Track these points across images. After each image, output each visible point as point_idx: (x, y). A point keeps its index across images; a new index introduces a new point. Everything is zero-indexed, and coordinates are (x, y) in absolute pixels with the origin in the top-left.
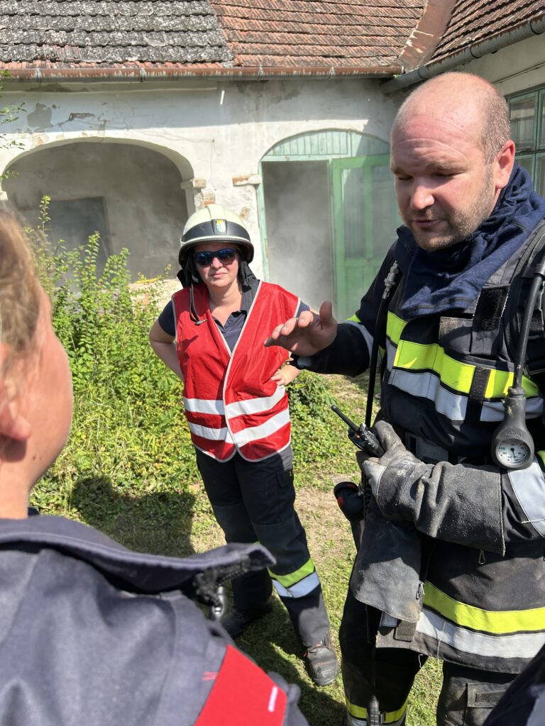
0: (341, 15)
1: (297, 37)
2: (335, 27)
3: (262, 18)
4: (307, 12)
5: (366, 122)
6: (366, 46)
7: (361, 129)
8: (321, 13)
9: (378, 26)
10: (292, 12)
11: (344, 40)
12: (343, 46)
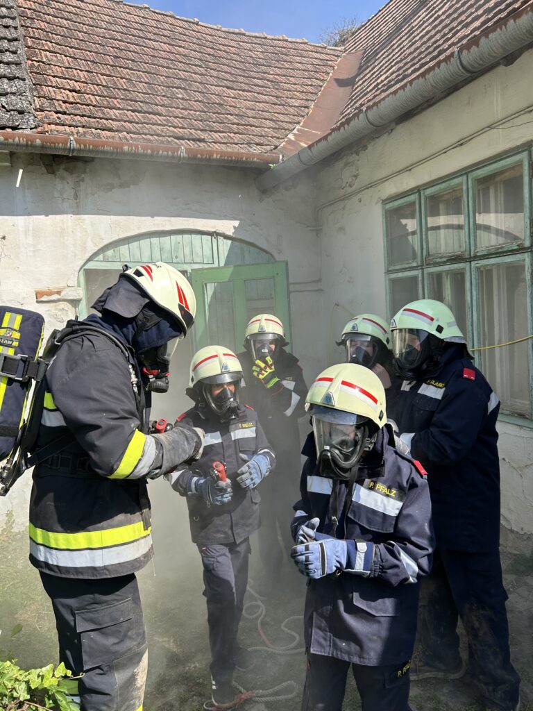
0: (209, 103)
1: (143, 117)
2: (198, 113)
3: (100, 93)
4: (164, 96)
5: (236, 223)
6: (235, 133)
7: (230, 232)
8: (183, 99)
9: (253, 118)
10: (144, 93)
11: (208, 125)
12: (206, 131)
